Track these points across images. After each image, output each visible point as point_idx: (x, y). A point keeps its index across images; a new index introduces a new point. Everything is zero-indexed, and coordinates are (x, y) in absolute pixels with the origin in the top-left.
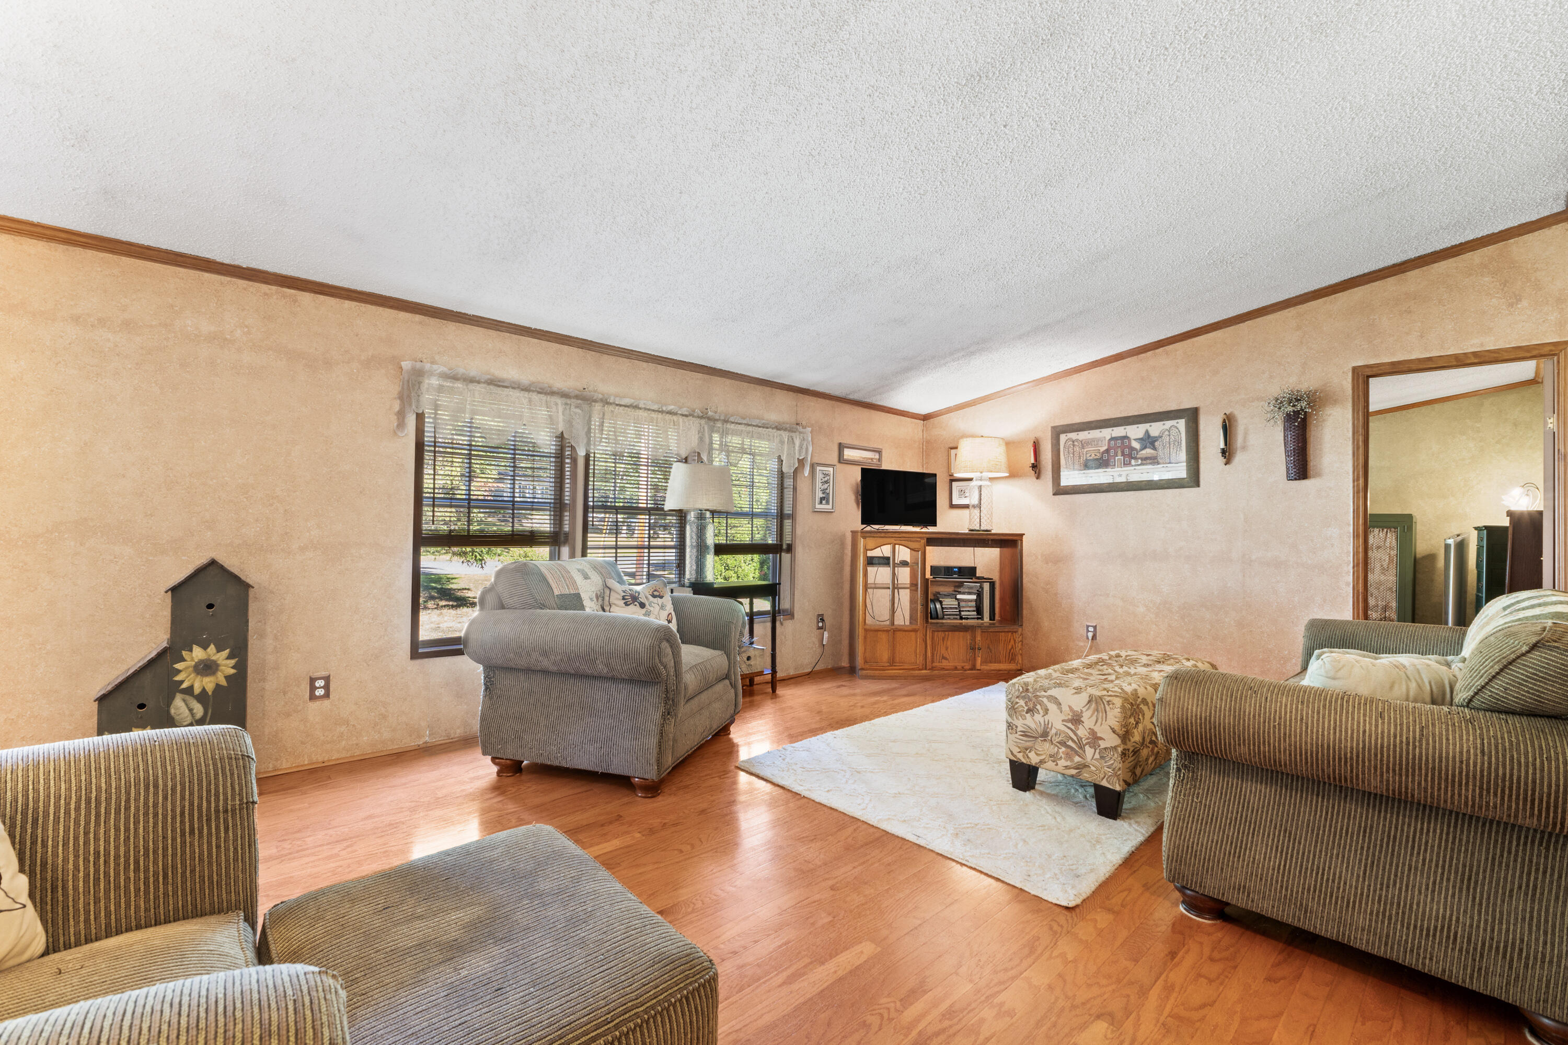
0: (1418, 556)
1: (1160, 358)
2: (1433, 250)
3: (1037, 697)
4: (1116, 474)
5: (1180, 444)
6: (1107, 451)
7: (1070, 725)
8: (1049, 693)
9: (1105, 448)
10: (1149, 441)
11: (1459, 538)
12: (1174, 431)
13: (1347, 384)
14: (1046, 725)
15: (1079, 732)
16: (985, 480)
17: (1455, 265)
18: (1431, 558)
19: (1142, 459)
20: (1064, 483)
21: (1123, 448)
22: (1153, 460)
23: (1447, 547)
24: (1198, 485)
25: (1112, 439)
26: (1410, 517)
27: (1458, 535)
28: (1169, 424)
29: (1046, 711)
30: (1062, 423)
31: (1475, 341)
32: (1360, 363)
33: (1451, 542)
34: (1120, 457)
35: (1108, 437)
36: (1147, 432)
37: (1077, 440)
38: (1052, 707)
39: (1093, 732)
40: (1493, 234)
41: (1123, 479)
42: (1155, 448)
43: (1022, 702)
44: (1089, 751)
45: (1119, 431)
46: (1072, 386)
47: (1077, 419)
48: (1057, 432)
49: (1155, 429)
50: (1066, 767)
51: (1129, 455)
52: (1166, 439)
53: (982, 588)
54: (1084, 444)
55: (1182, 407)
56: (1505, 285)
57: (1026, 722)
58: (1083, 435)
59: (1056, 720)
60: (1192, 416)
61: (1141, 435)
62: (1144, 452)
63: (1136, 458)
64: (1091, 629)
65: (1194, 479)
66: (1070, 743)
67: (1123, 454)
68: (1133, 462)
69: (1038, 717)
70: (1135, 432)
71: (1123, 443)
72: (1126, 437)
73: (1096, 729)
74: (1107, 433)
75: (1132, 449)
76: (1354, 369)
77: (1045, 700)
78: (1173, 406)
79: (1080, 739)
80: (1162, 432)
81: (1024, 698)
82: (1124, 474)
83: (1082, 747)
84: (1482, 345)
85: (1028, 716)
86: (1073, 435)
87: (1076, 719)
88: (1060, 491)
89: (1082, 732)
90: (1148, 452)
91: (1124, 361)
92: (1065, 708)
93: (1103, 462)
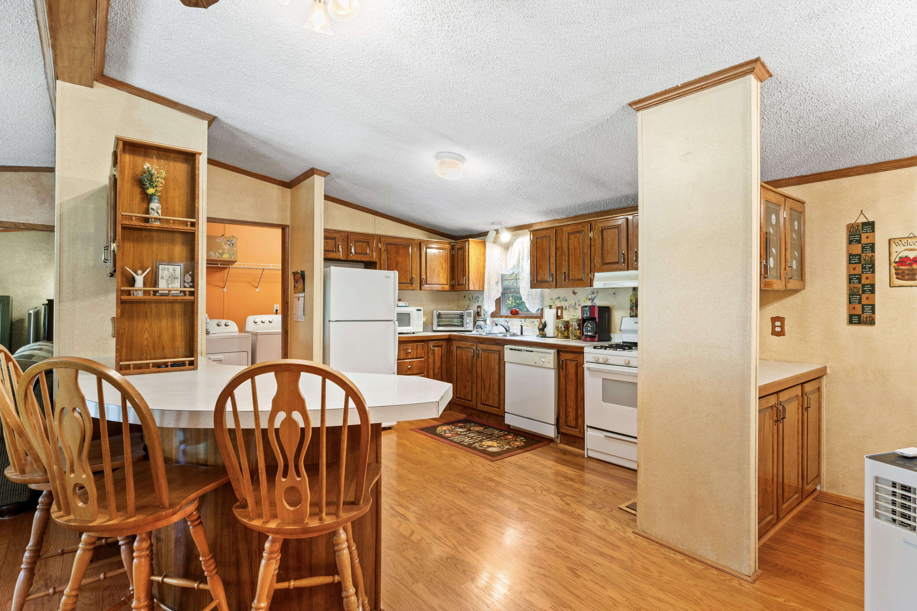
0: (13, 320)
2: (3, 165)
11: (36, 310)
17: (15, 176)
18: (21, 321)
23: (30, 315)
26: (8, 297)
27: (36, 308)
31: (25, 218)
33: (31, 312)
40: (33, 167)
56: (38, 194)
84: (27, 220)
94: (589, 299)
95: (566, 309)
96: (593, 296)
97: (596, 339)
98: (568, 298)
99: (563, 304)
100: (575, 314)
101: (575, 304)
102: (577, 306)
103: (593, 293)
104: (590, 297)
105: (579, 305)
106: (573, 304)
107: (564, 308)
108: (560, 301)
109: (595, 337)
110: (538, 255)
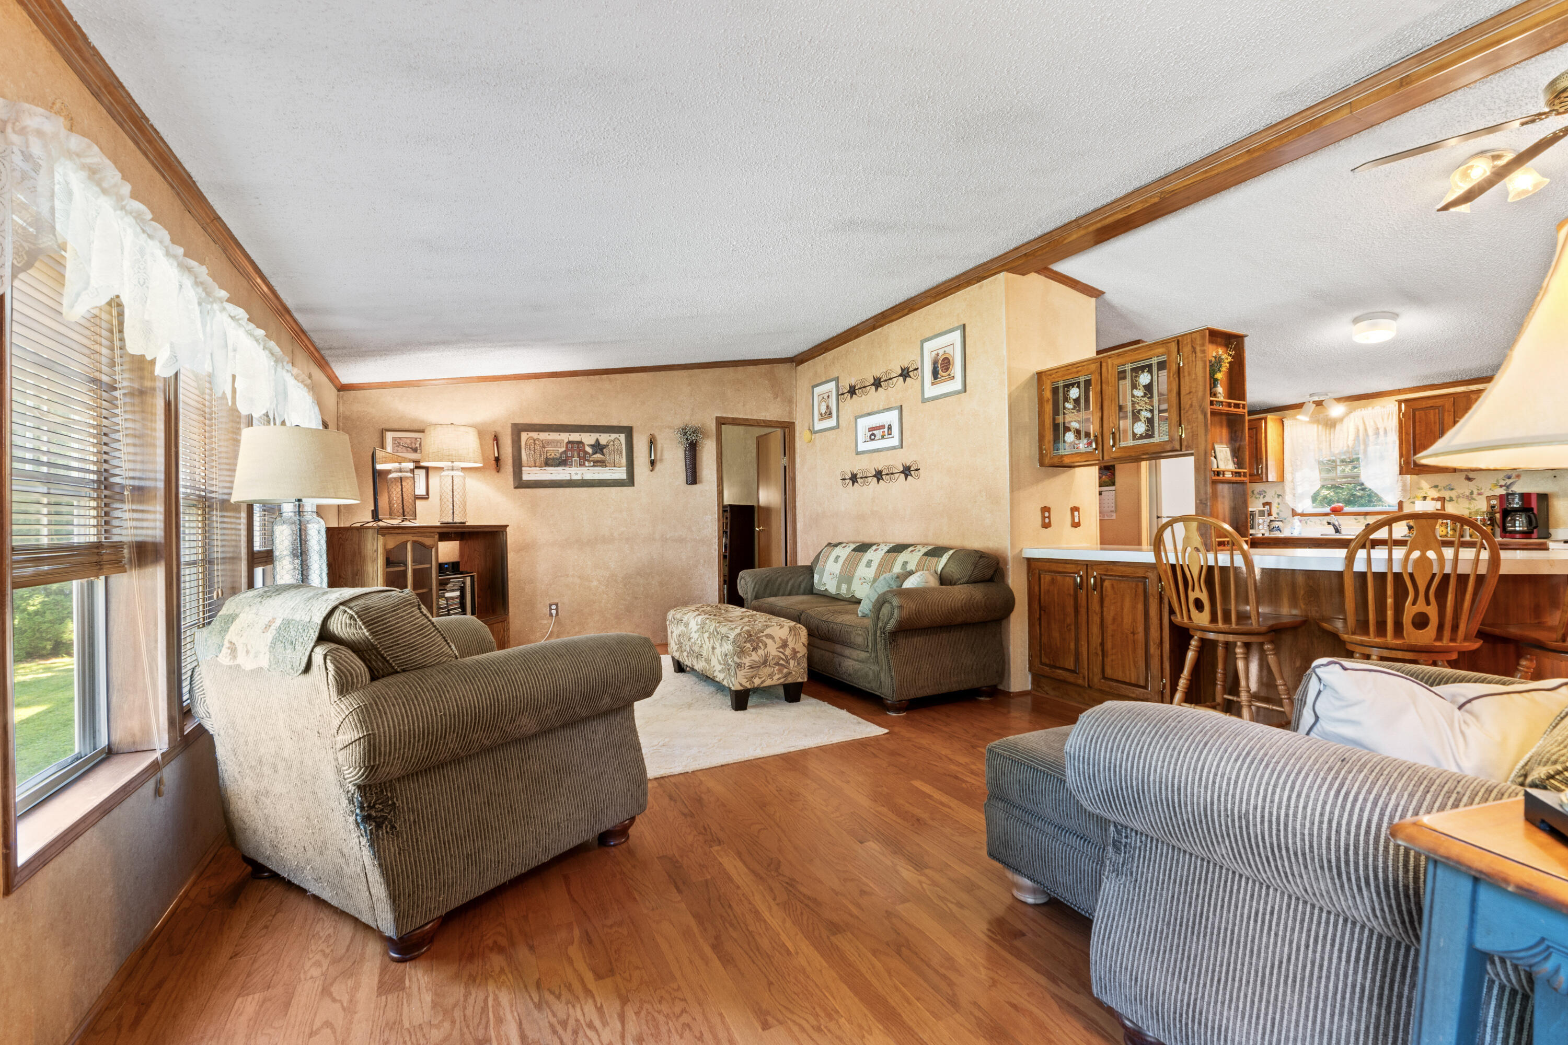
1: (605, 382)
3: (758, 638)
4: (573, 473)
5: (621, 452)
6: (565, 452)
7: (781, 650)
8: (765, 632)
9: (564, 449)
10: (598, 447)
12: (617, 442)
13: (713, 426)
14: (766, 656)
15: (786, 653)
16: (457, 470)
17: (756, 370)
19: (594, 462)
20: (525, 477)
21: (579, 450)
22: (601, 463)
24: (633, 485)
25: (569, 442)
28: (614, 436)
29: (766, 645)
30: (521, 422)
31: (763, 414)
32: (719, 415)
34: (576, 458)
35: (566, 441)
36: (597, 440)
37: (538, 439)
38: (769, 641)
39: (794, 649)
41: (578, 477)
42: (603, 454)
43: (748, 645)
44: (792, 662)
45: (575, 437)
46: (530, 388)
47: (536, 420)
48: (518, 430)
49: (604, 438)
50: (779, 679)
51: (584, 459)
52: (611, 447)
53: (464, 583)
54: (544, 444)
55: (622, 424)
57: (752, 658)
58: (544, 436)
59: (772, 649)
60: (628, 431)
61: (593, 442)
62: (595, 456)
63: (588, 461)
64: (554, 607)
65: (630, 481)
66: (782, 662)
67: (579, 456)
68: (587, 464)
69: (760, 652)
70: (588, 439)
71: (578, 447)
72: (581, 442)
73: (796, 647)
74: (565, 437)
75: (586, 453)
76: (717, 418)
77: (764, 638)
78: (614, 423)
79: (786, 657)
80: (609, 442)
81: (749, 641)
82: (580, 473)
83: (788, 662)
84: (765, 417)
85: (753, 653)
86: (534, 435)
87: (785, 645)
88: (521, 484)
89: (788, 652)
90: (598, 456)
91: (577, 378)
92: (777, 640)
93: (562, 462)
94: (1501, 486)
95: (1451, 500)
96: (1509, 482)
97: (1535, 535)
98: (1454, 485)
99: (1447, 494)
100: (1472, 506)
101: (1472, 493)
102: (1474, 496)
103: (1509, 478)
104: (1503, 483)
105: (1479, 494)
106: (1467, 493)
107: (1447, 498)
108: (1440, 490)
109: (1532, 532)
110: (1417, 432)
